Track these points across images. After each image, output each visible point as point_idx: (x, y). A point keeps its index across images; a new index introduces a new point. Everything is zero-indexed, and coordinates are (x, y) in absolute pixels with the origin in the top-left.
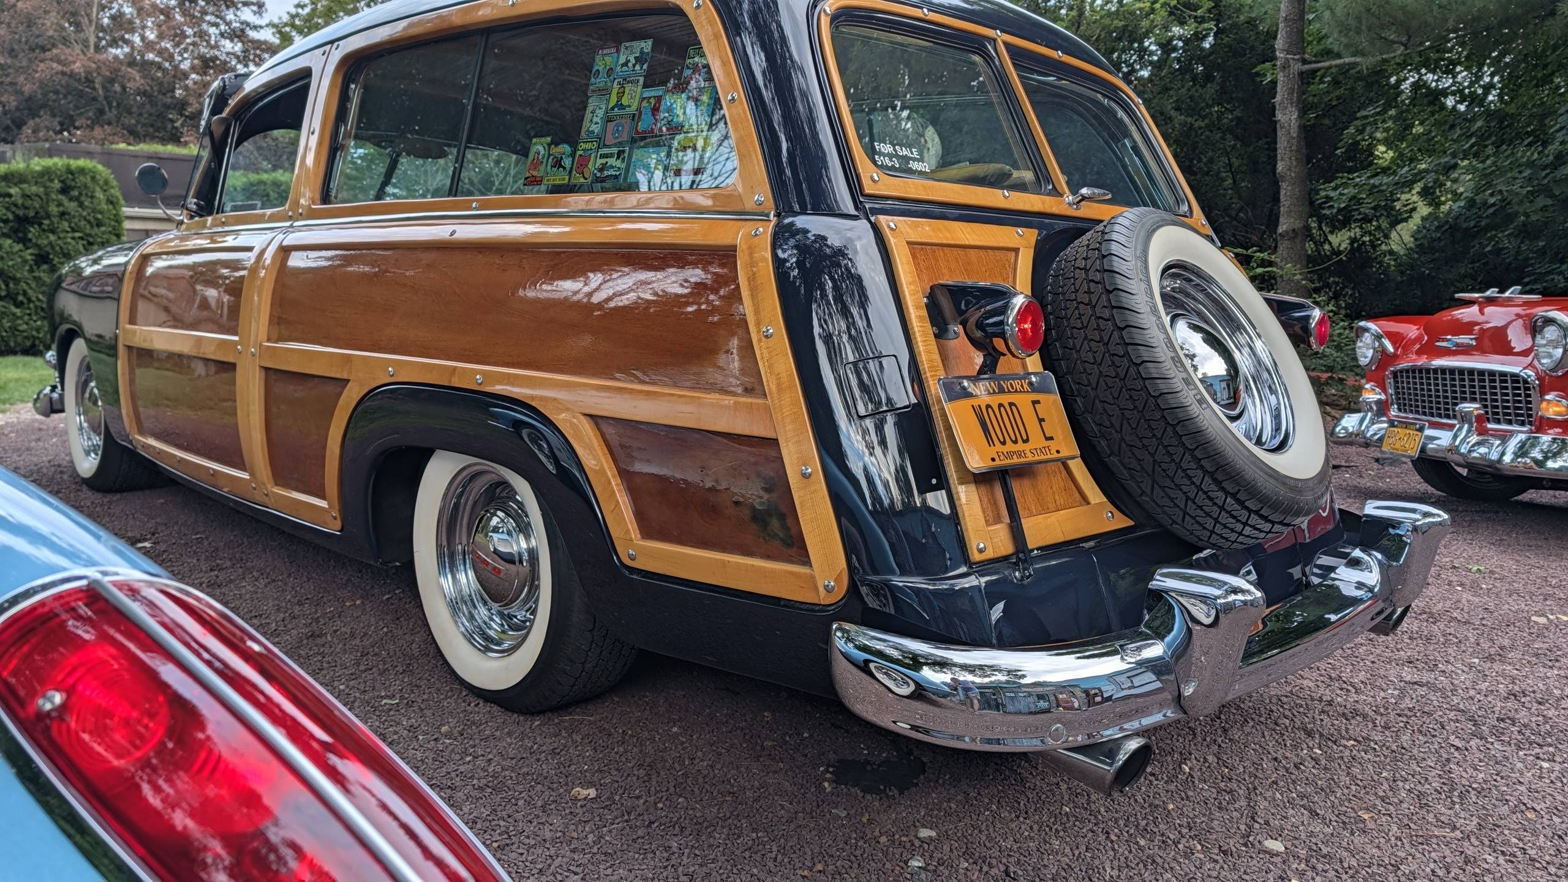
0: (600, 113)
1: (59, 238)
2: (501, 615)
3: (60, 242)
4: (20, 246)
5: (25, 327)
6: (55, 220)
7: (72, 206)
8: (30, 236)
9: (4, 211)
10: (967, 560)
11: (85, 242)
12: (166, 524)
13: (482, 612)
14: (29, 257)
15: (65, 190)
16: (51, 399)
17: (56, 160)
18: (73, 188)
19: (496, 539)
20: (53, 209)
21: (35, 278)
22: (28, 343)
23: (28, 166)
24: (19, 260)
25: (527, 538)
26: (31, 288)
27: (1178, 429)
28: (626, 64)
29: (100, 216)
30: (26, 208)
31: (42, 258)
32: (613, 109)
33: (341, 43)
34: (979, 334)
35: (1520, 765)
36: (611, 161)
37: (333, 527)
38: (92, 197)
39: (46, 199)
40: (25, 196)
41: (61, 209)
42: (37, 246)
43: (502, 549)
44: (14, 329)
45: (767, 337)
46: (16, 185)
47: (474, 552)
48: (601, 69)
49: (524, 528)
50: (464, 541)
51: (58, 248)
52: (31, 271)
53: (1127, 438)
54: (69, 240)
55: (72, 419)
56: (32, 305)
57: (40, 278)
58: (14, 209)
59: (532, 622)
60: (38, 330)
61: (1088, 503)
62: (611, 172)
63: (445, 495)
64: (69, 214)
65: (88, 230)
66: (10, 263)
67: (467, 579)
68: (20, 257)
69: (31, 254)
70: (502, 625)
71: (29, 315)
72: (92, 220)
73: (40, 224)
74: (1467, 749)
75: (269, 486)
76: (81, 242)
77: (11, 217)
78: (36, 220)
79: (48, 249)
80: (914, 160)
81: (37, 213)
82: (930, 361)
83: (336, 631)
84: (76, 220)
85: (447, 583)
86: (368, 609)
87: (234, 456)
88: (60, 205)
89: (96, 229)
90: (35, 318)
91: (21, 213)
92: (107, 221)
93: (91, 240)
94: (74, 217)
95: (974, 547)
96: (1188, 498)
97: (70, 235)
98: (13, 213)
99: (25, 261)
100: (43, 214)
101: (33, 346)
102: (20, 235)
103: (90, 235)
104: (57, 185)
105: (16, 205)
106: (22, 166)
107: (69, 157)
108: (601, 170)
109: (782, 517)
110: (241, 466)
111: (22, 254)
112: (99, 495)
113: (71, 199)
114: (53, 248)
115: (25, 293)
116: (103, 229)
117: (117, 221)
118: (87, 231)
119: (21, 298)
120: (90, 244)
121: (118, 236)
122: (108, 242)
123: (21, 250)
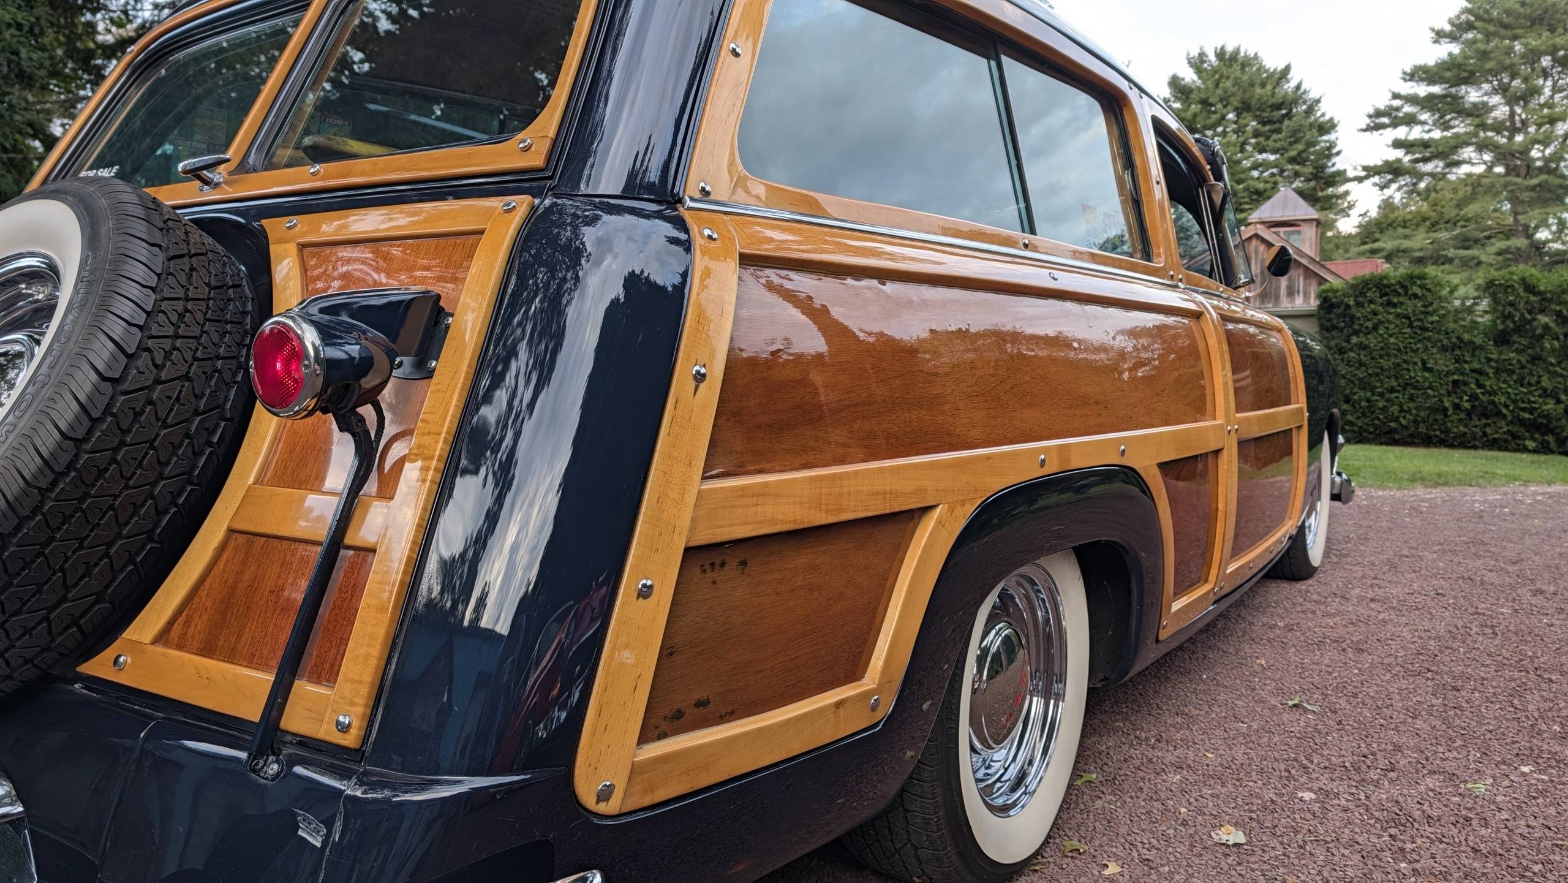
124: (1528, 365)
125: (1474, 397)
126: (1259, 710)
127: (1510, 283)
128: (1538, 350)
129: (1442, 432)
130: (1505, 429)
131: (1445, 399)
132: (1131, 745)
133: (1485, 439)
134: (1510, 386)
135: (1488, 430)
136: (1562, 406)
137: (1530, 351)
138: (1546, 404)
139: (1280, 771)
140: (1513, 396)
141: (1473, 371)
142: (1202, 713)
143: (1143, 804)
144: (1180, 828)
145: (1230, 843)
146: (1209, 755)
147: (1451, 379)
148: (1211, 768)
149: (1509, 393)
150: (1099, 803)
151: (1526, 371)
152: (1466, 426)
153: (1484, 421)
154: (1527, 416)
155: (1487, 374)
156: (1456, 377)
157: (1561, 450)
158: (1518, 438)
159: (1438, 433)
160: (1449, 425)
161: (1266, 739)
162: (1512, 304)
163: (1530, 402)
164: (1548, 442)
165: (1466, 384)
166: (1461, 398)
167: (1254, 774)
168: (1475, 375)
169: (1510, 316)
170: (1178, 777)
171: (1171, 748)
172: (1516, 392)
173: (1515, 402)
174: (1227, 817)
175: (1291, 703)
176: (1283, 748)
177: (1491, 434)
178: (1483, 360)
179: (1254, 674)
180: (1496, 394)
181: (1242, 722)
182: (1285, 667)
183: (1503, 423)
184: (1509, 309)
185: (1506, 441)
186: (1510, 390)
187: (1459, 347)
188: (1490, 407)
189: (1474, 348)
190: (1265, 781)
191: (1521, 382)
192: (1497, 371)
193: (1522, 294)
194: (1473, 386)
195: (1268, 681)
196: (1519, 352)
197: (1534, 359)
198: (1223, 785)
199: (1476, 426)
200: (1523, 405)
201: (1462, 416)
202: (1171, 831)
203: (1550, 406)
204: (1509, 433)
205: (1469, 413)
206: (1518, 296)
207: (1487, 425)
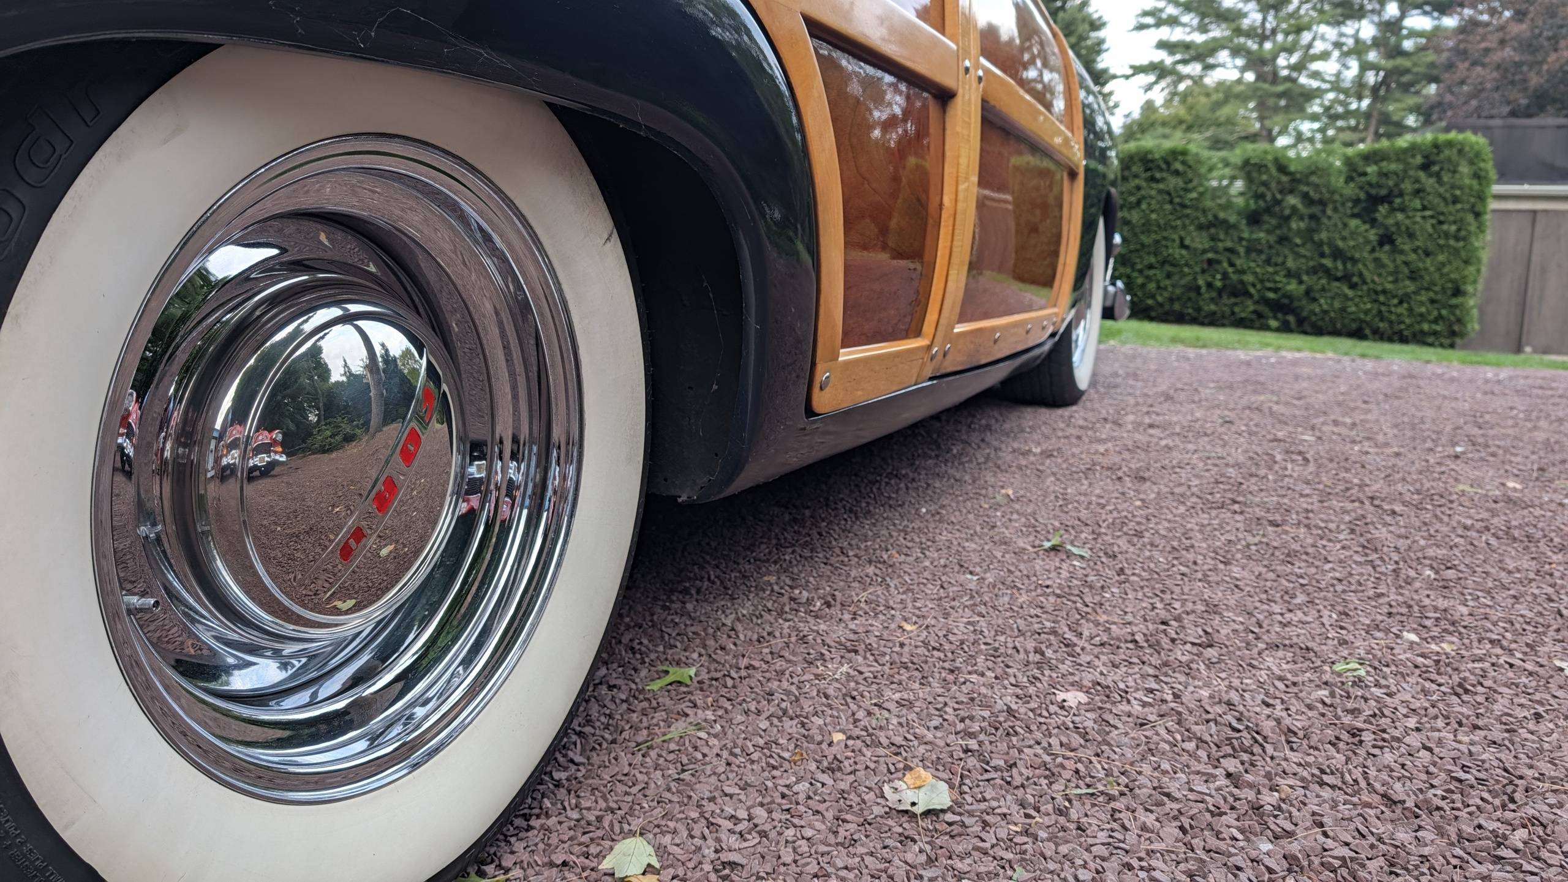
1: (1408, 217)
3: (1407, 222)
4: (1365, 226)
5: (1354, 309)
6: (1408, 198)
7: (1429, 182)
8: (1377, 215)
9: (1357, 191)
11: (1434, 221)
14: (1373, 238)
15: (1425, 167)
18: (1434, 163)
20: (1407, 186)
21: (1374, 259)
22: (1354, 326)
23: (1393, 145)
24: (1362, 240)
26: (1368, 269)
29: (1458, 192)
30: (1380, 187)
31: (1385, 239)
38: (1455, 172)
40: (1382, 174)
41: (1417, 186)
42: (1382, 224)
44: (1343, 310)
46: (1376, 163)
51: (1404, 228)
52: (1373, 250)
54: (1418, 219)
56: (1365, 287)
57: (1379, 259)
58: (1367, 188)
60: (1366, 312)
64: (1424, 191)
65: (1442, 207)
66: (1352, 244)
68: (1364, 237)
69: (1376, 235)
71: (1361, 296)
72: (1448, 195)
73: (1390, 203)
76: (1430, 221)
77: (1362, 196)
78: (1387, 199)
79: (1393, 229)
81: (1390, 191)
84: (1430, 198)
88: (1417, 181)
89: (1451, 206)
90: (1365, 300)
91: (1373, 192)
92: (1465, 198)
93: (1442, 218)
94: (1429, 194)
97: (1420, 213)
98: (1367, 193)
99: (1368, 242)
100: (1396, 192)
101: (1359, 328)
102: (1370, 215)
103: (1442, 214)
104: (1419, 160)
105: (1370, 184)
106: (1386, 144)
111: (1367, 234)
113: (1430, 175)
114: (1399, 228)
115: (1361, 275)
116: (1459, 206)
118: (1441, 210)
119: (1355, 279)
120: (1441, 223)
121: (1477, 215)
122: (1461, 220)
123: (1366, 231)
124: (1276, 246)
125: (1225, 276)
126: (999, 555)
127: (1264, 162)
128: (1285, 230)
129: (1194, 310)
130: (1251, 308)
131: (1199, 278)
132: (781, 613)
134: (1258, 266)
135: (1236, 309)
136: (1303, 287)
137: (1278, 232)
138: (1289, 284)
139: (1027, 652)
140: (1260, 276)
141: (1226, 250)
142: (910, 559)
143: (765, 724)
144: (824, 778)
145: (918, 810)
146: (908, 627)
147: (1205, 257)
148: (906, 649)
149: (1257, 273)
150: (679, 727)
151: (1274, 251)
152: (1216, 304)
153: (1233, 300)
154: (1272, 295)
155: (1239, 253)
156: (1210, 255)
158: (1263, 317)
159: (1190, 311)
160: (1201, 303)
161: (1006, 599)
162: (1265, 184)
163: (1276, 282)
165: (1219, 262)
166: (1214, 277)
167: (981, 659)
168: (1227, 254)
169: (1262, 196)
170: (845, 668)
171: (847, 617)
172: (1264, 271)
173: (1262, 281)
174: (922, 749)
175: (1047, 545)
176: (1033, 612)
177: (1239, 313)
178: (1236, 239)
179: (996, 507)
180: (1245, 273)
181: (971, 573)
182: (1040, 499)
183: (1249, 302)
184: (1262, 189)
185: (1252, 320)
186: (1258, 270)
187: (1214, 225)
188: (1239, 287)
189: (1225, 225)
190: (999, 671)
191: (1268, 262)
192: (1249, 251)
193: (1274, 174)
194: (1225, 265)
195: (1015, 516)
196: (1269, 232)
197: (1283, 240)
198: (924, 682)
199: (1226, 305)
200: (1268, 285)
201: (1214, 294)
202: (803, 787)
204: (1255, 312)
205: (1220, 292)
206: (1271, 176)
207: (1236, 304)
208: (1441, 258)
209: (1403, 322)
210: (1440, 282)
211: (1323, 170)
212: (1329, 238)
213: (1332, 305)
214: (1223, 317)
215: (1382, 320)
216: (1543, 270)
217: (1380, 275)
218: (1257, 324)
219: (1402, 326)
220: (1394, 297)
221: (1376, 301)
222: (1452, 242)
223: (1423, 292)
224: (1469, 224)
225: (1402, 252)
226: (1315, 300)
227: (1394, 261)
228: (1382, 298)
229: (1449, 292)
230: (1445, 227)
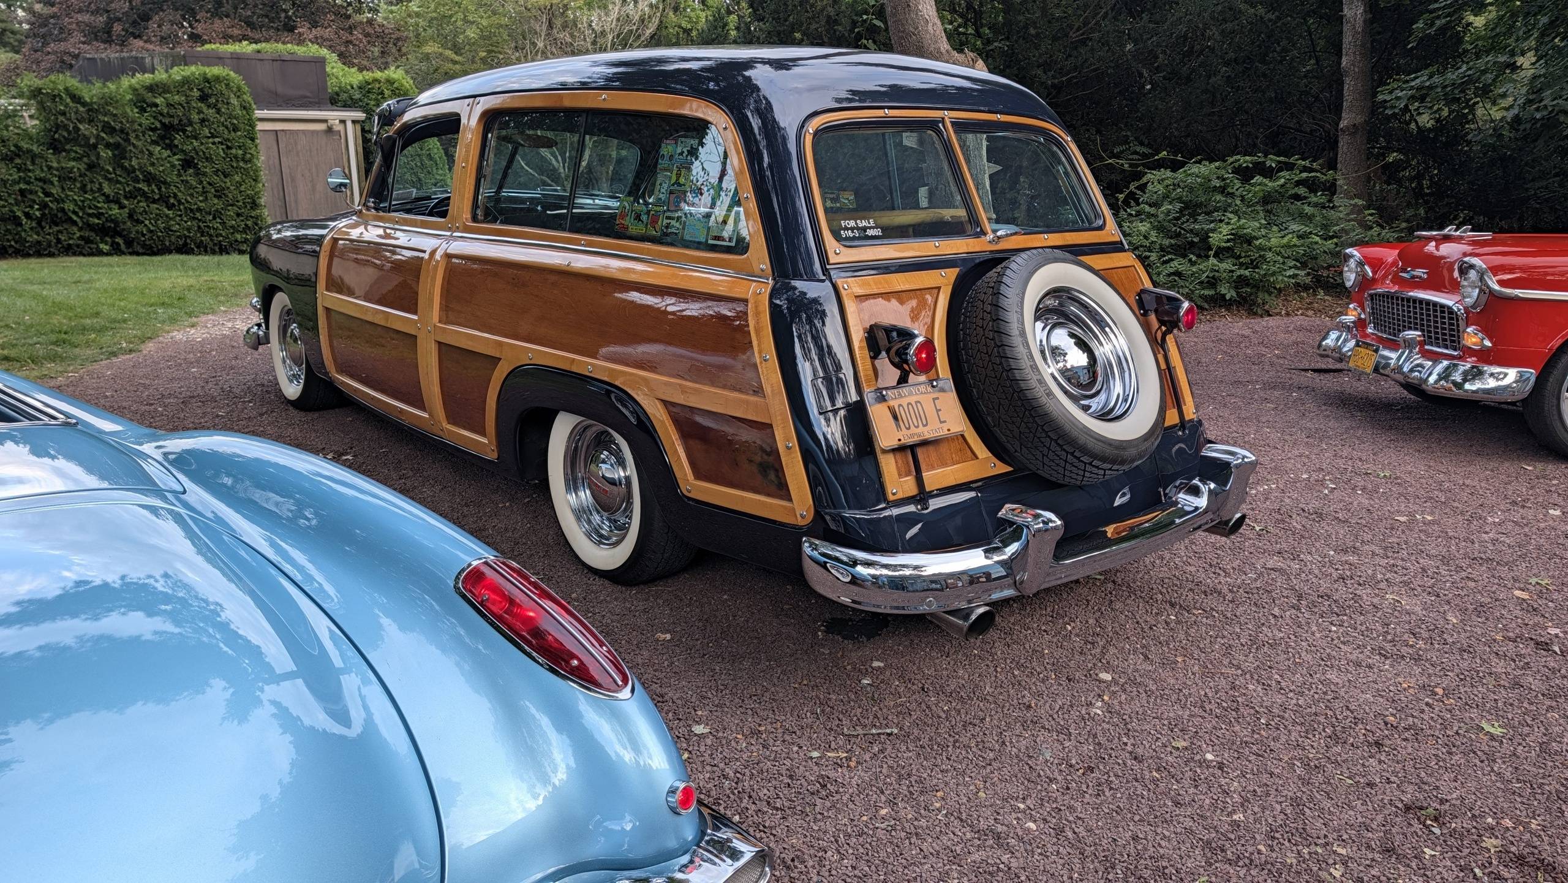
0: (665, 186)
1: (202, 144)
2: (609, 520)
3: (202, 147)
4: (168, 153)
5: (177, 226)
6: (197, 126)
7: (210, 113)
8: (176, 142)
9: (152, 120)
10: (885, 500)
11: (224, 147)
12: (358, 440)
13: (596, 518)
14: (177, 163)
15: (203, 98)
16: (258, 335)
17: (193, 68)
18: (210, 96)
19: (603, 468)
20: (195, 117)
21: (182, 181)
22: (181, 243)
23: (170, 76)
24: (168, 165)
25: (624, 468)
26: (180, 191)
27: (1032, 412)
28: (681, 154)
29: (236, 122)
30: (172, 116)
31: (188, 163)
32: (673, 185)
33: (482, 99)
34: (897, 360)
35: (1314, 628)
36: (673, 222)
37: (492, 456)
38: (228, 103)
39: (187, 106)
40: (169, 105)
41: (202, 116)
42: (183, 151)
43: (608, 475)
44: (168, 229)
45: (765, 360)
46: (160, 94)
47: (589, 478)
48: (665, 153)
49: (621, 463)
50: (583, 471)
51: (201, 153)
52: (179, 175)
53: (1003, 417)
54: (211, 145)
55: (276, 351)
56: (182, 207)
57: (187, 182)
58: (160, 118)
59: (629, 524)
60: (189, 230)
61: (977, 458)
62: (673, 230)
63: (569, 438)
64: (208, 121)
65: (226, 134)
66: (161, 169)
67: (585, 496)
68: (169, 162)
69: (179, 160)
70: (610, 527)
71: (180, 216)
72: (229, 126)
73: (184, 131)
74: (1282, 617)
75: (444, 424)
76: (221, 147)
77: (158, 125)
78: (181, 127)
79: (192, 154)
80: (870, 228)
81: (181, 121)
82: (866, 376)
83: (494, 527)
84: (215, 126)
85: (572, 498)
86: (515, 510)
87: (418, 402)
88: (200, 112)
89: (233, 134)
90: (185, 219)
91: (166, 121)
92: (242, 126)
93: (229, 144)
94: (213, 123)
95: (890, 492)
96: (1043, 455)
97: (211, 140)
98: (160, 122)
99: (173, 166)
100: (185, 121)
101: (185, 244)
102: (167, 141)
103: (229, 140)
104: (196, 93)
105: (162, 114)
106: (164, 76)
107: (203, 65)
108: (667, 227)
109: (776, 471)
110: (423, 408)
111: (171, 159)
112: (302, 414)
113: (209, 106)
114: (197, 153)
115: (175, 196)
116: (239, 133)
117: (250, 126)
118: (226, 136)
119: (172, 201)
120: (229, 148)
121: (253, 139)
122: (244, 145)
123: (169, 156)
124: (87, 173)
125: (44, 206)
127: (56, 92)
128: (93, 158)
129: (16, 242)
130: (78, 235)
131: (15, 208)
133: (60, 246)
134: (75, 194)
135: (62, 237)
136: (127, 210)
137: (85, 159)
138: (110, 209)
140: (79, 203)
141: (40, 180)
147: (17, 187)
149: (75, 200)
151: (87, 179)
152: (38, 234)
153: (56, 229)
154: (97, 221)
155: (52, 183)
156: (23, 186)
157: (130, 250)
158: (92, 242)
159: (12, 244)
160: (23, 234)
162: (64, 114)
163: (96, 208)
164: (118, 244)
165: (31, 192)
166: (32, 207)
168: (40, 184)
169: (63, 126)
172: (82, 199)
173: (82, 208)
177: (65, 240)
178: (45, 169)
180: (63, 201)
183: (75, 229)
184: (61, 118)
185: (78, 246)
186: (76, 197)
187: (15, 155)
188: (60, 215)
189: (34, 157)
191: (84, 189)
192: (61, 179)
193: (71, 104)
194: (41, 195)
196: (76, 160)
199: (49, 234)
200: (91, 211)
201: (34, 224)
203: (115, 211)
204: (81, 238)
205: (39, 222)
206: (67, 105)
207: (59, 231)
208: (237, 178)
209: (221, 235)
210: (240, 198)
211: (117, 101)
212: (139, 163)
213: (156, 226)
214: (50, 246)
215: (202, 236)
216: (293, 180)
217: (192, 195)
218: (87, 250)
219: (221, 238)
220: (210, 214)
221: (194, 218)
222: (241, 164)
223: (229, 208)
224: (250, 149)
225: (205, 174)
226: (138, 222)
227: (201, 182)
228: (198, 215)
229: (248, 207)
230: (234, 151)
